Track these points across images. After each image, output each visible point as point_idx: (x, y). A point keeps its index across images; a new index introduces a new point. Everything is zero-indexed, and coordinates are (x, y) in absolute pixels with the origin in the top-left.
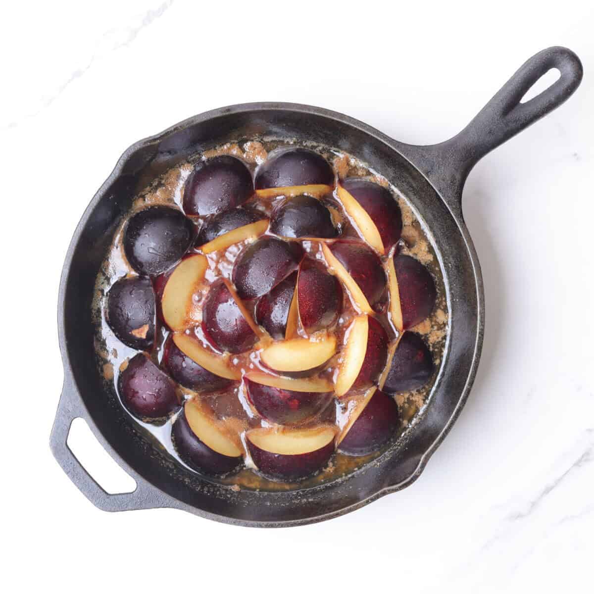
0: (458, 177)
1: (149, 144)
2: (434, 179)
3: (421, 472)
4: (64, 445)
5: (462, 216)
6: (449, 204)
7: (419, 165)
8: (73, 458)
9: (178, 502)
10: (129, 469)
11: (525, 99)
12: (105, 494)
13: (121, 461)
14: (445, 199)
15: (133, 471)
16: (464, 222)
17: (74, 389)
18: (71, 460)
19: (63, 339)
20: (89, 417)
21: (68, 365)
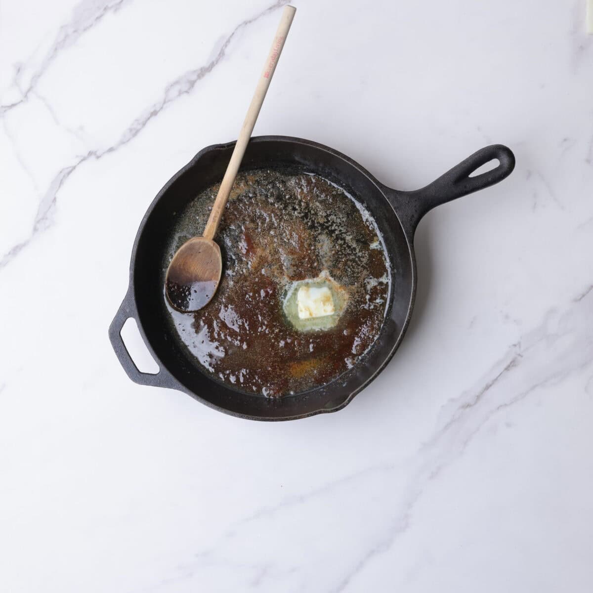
0: (416, 216)
1: (218, 149)
2: (400, 214)
3: (347, 404)
4: (118, 333)
5: (413, 243)
6: (406, 233)
7: (392, 202)
8: (122, 343)
9: (184, 388)
10: (157, 359)
11: (472, 175)
12: (137, 372)
13: (153, 352)
14: (404, 228)
15: (159, 361)
16: (413, 246)
17: (133, 298)
18: (121, 344)
19: (133, 264)
20: (138, 319)
21: (132, 282)
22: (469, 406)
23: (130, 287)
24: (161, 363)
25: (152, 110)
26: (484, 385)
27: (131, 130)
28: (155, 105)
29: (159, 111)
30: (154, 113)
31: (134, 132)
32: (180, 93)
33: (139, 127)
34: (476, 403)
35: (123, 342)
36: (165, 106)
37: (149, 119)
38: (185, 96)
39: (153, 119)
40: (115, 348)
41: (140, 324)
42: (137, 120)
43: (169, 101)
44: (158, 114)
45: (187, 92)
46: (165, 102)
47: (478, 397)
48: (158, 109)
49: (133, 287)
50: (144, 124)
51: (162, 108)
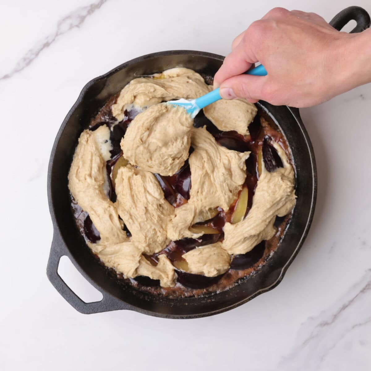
1: (99, 80)
3: (282, 279)
10: (98, 286)
12: (83, 303)
15: (100, 287)
17: (60, 238)
18: (61, 283)
19: (52, 207)
20: (70, 255)
21: (56, 223)
22: (325, 324)
23: (55, 229)
24: (102, 290)
25: (45, 42)
26: (341, 305)
27: (25, 59)
28: (47, 37)
29: (51, 43)
30: (47, 45)
31: (27, 61)
32: (71, 27)
33: (33, 56)
34: (333, 321)
35: (62, 280)
36: (57, 38)
37: (42, 49)
38: (75, 30)
39: (46, 50)
40: (56, 288)
41: (74, 260)
42: (30, 51)
43: (61, 34)
44: (50, 46)
45: (77, 26)
46: (57, 35)
47: (335, 317)
48: (50, 41)
49: (58, 228)
50: (37, 54)
51: (54, 40)
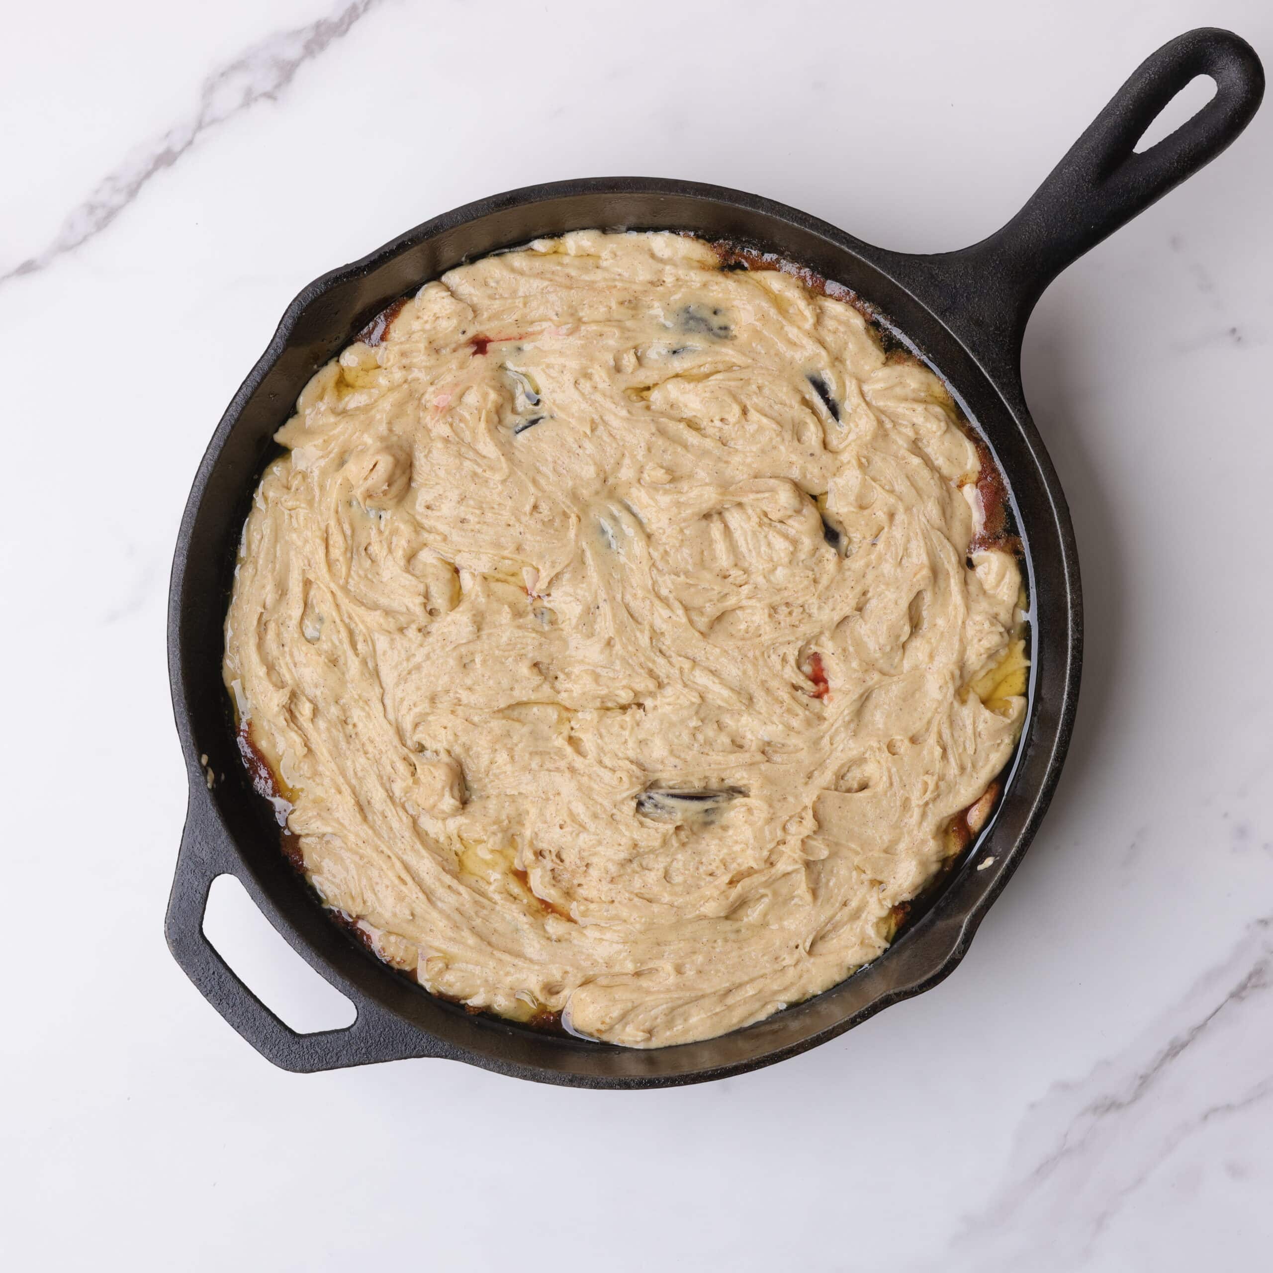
0: (1010, 316)
2: (958, 324)
4: (197, 933)
8: (217, 961)
11: (1143, 145)
12: (288, 1036)
14: (985, 365)
17: (213, 813)
18: (213, 965)
20: (246, 872)
24: (353, 990)
25: (160, 149)
26: (1163, 1044)
27: (91, 208)
28: (169, 134)
29: (181, 152)
30: (166, 159)
31: (100, 213)
32: (249, 98)
33: (118, 199)
34: (1136, 1098)
35: (219, 957)
36: (200, 136)
37: (148, 175)
38: (262, 108)
39: (162, 177)
40: (199, 983)
41: (257, 888)
42: (110, 179)
43: (214, 121)
44: (178, 162)
45: (270, 96)
46: (200, 126)
48: (177, 147)
50: (133, 191)
51: (190, 143)
